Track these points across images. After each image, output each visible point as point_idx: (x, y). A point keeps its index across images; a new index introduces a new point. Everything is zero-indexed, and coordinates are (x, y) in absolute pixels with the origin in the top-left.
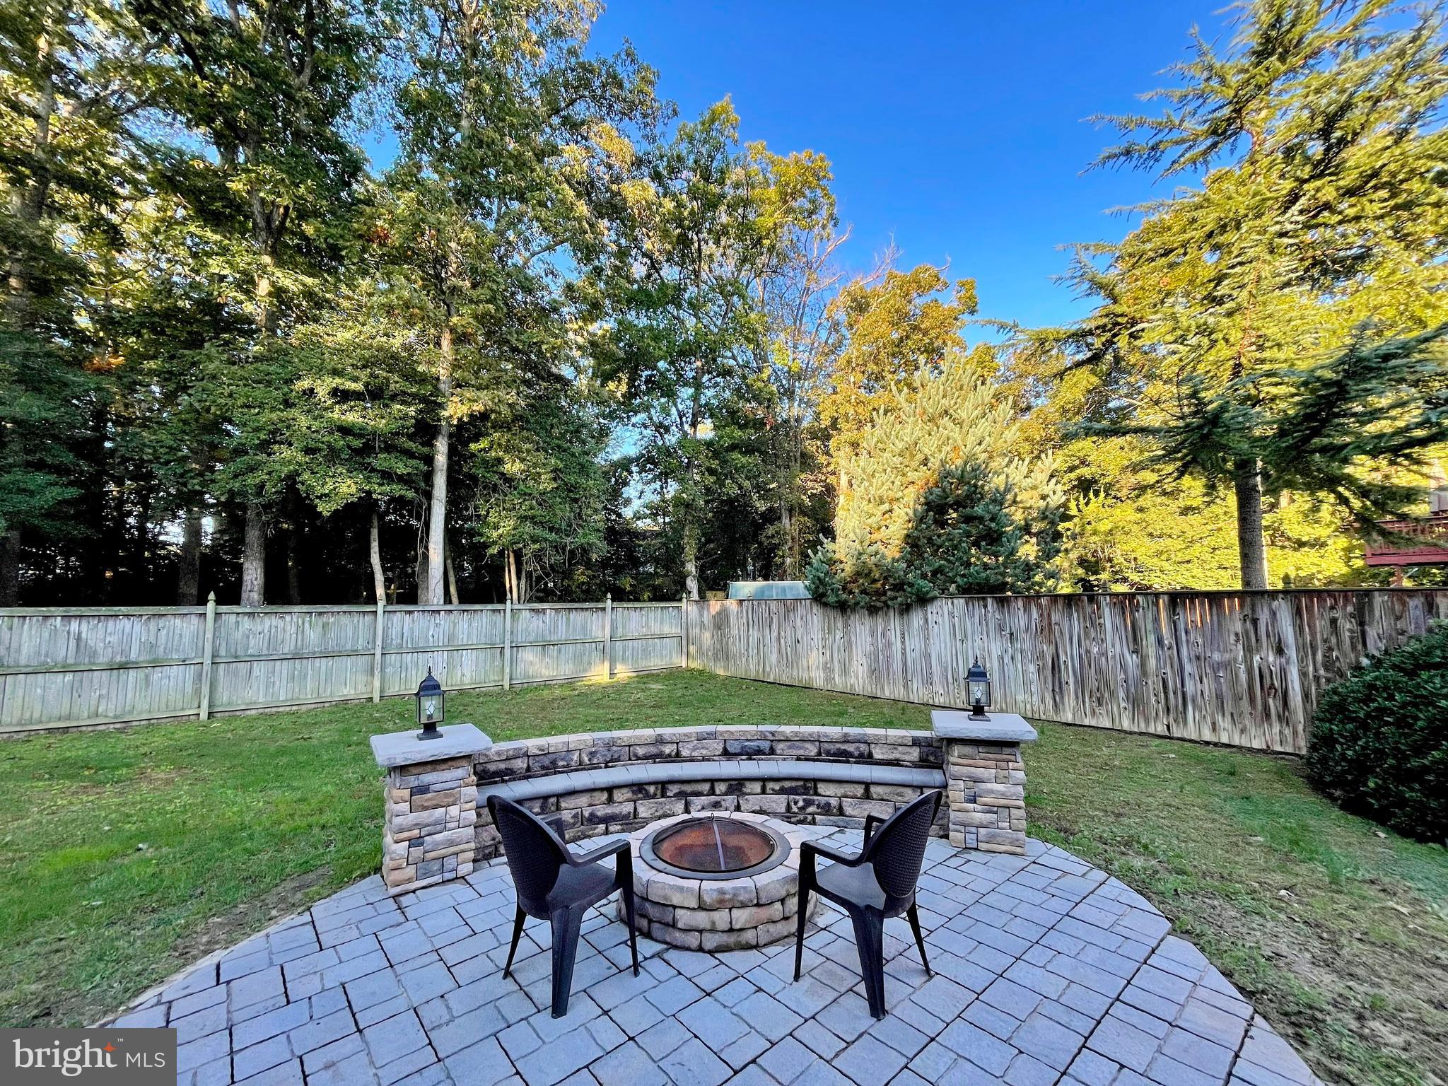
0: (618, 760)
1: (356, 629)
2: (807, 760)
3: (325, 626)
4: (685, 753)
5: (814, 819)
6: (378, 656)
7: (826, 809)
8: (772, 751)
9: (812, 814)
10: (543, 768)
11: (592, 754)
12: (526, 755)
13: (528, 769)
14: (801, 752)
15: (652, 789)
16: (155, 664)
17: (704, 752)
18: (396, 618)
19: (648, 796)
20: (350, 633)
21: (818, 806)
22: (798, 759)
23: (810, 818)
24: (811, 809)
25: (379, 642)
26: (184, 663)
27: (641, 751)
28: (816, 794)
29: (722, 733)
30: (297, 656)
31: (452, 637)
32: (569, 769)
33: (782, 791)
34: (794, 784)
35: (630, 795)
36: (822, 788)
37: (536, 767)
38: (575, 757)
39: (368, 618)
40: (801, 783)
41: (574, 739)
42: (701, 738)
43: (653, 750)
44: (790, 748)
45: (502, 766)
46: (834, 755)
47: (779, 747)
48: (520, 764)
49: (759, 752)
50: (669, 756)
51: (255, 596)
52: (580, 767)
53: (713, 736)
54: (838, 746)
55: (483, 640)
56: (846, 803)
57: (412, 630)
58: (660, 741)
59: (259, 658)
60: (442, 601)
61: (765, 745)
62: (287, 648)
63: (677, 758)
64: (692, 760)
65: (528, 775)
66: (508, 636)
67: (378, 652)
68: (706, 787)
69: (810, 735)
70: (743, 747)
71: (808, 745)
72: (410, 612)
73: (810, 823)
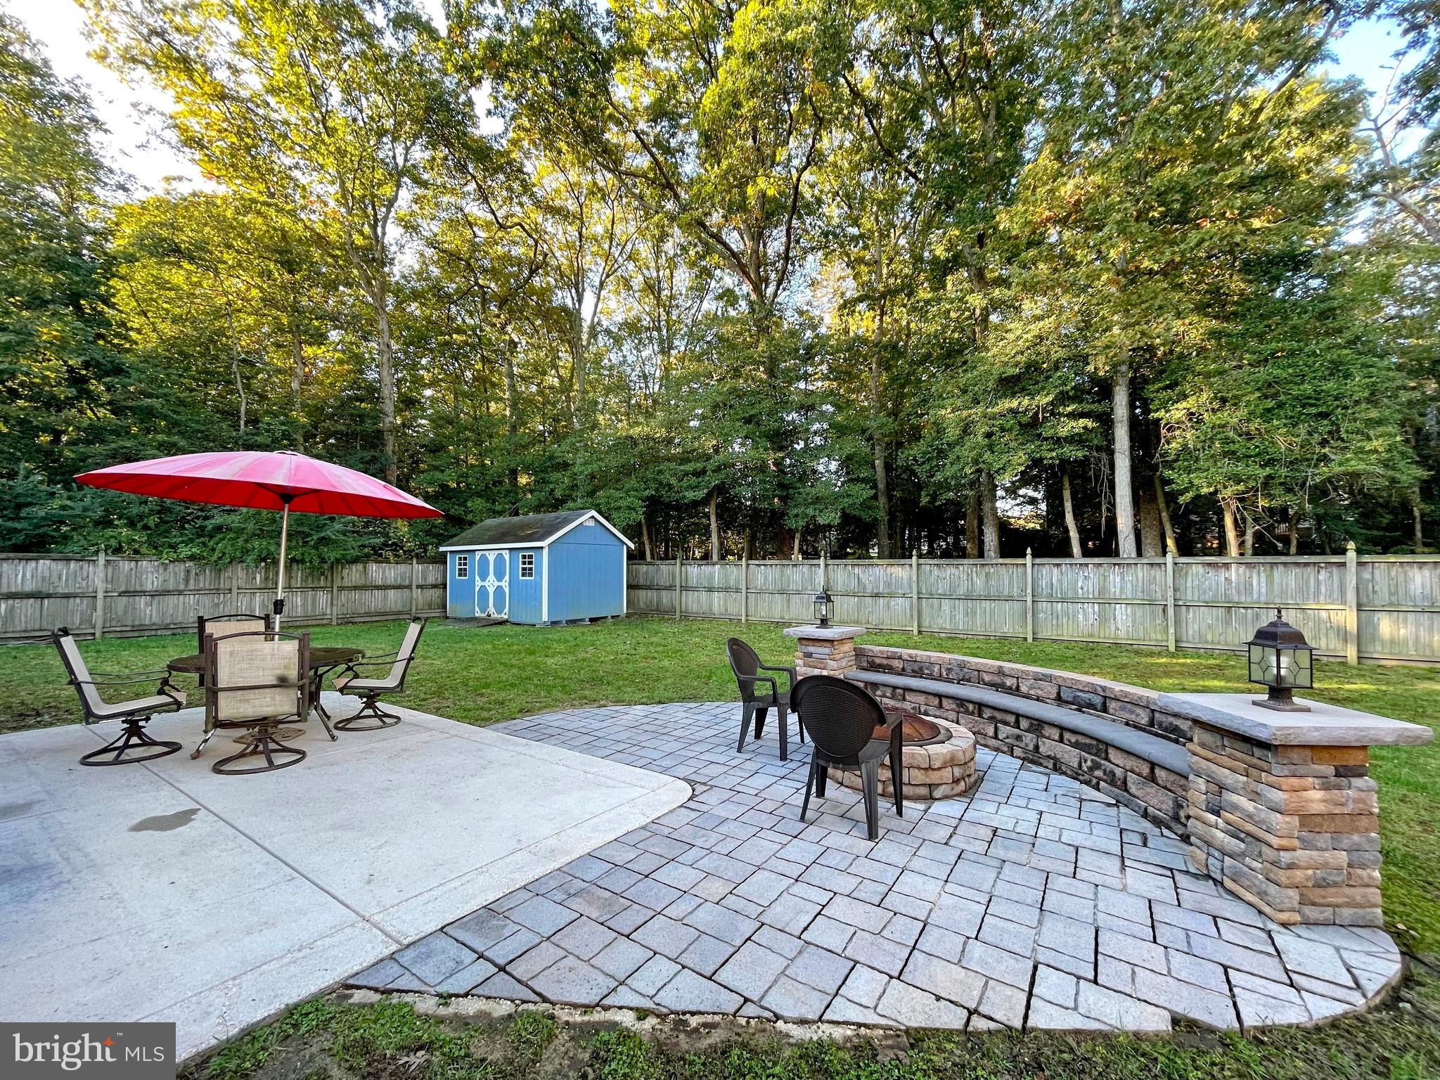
0: (969, 680)
1: (1011, 578)
2: (1135, 727)
3: (987, 575)
4: (1024, 689)
5: (1098, 784)
6: (1029, 603)
7: (1112, 779)
8: (1105, 709)
9: (1099, 779)
10: (913, 671)
11: (949, 670)
12: (900, 658)
13: (903, 669)
14: (1133, 717)
15: (971, 707)
16: (891, 596)
17: (1040, 693)
18: (1045, 570)
19: (967, 712)
20: (1006, 582)
21: (1105, 773)
22: (1127, 724)
23: (1094, 781)
24: (1098, 773)
25: (1029, 591)
26: (904, 596)
27: (987, 678)
28: (1107, 759)
29: (1056, 677)
30: (968, 598)
31: (1103, 590)
32: (931, 677)
33: (1076, 745)
34: (1088, 741)
35: (954, 706)
36: (1113, 754)
37: (909, 669)
38: (936, 669)
39: (1020, 570)
40: (1094, 742)
41: (935, 655)
42: (1037, 678)
43: (997, 679)
44: (1122, 709)
45: (885, 662)
46: (1166, 730)
47: (1112, 705)
48: (897, 664)
49: (1091, 706)
50: (1010, 688)
51: (992, 554)
52: (939, 678)
53: (1049, 679)
54: (1171, 719)
55: (1140, 595)
56: (1131, 777)
57: (1060, 581)
58: (1000, 672)
59: (942, 597)
60: (1134, 555)
61: (1097, 700)
62: (961, 591)
63: (1015, 691)
64: (1027, 697)
65: (902, 672)
66: (1170, 593)
67: (1029, 599)
68: (1012, 719)
69: (1140, 698)
70: (1075, 697)
71: (1139, 711)
72: (1058, 565)
73: (1093, 787)
